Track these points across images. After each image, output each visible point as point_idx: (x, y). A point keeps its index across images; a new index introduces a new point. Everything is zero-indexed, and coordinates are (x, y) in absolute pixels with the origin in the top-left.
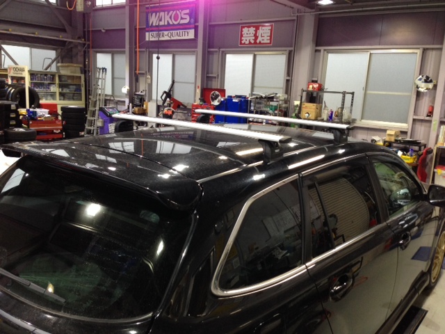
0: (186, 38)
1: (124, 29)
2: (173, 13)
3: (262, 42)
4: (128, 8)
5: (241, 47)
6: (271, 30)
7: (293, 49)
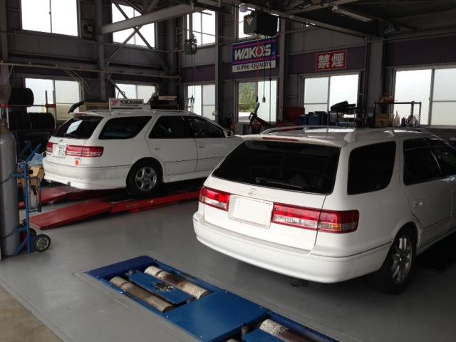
1: (214, 65)
2: (256, 48)
4: (217, 47)
5: (317, 72)
6: (344, 56)
7: (365, 70)
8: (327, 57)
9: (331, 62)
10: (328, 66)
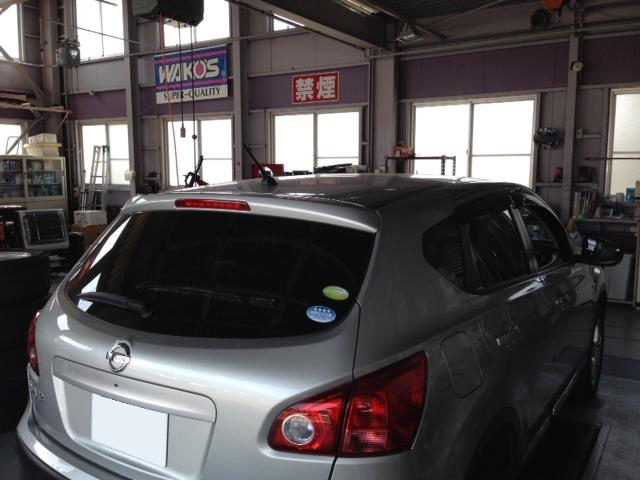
0: (216, 97)
1: (124, 90)
2: (194, 64)
3: (325, 97)
4: (127, 60)
5: (295, 106)
6: (336, 80)
7: (368, 104)
8: (310, 82)
9: (316, 91)
10: (311, 97)
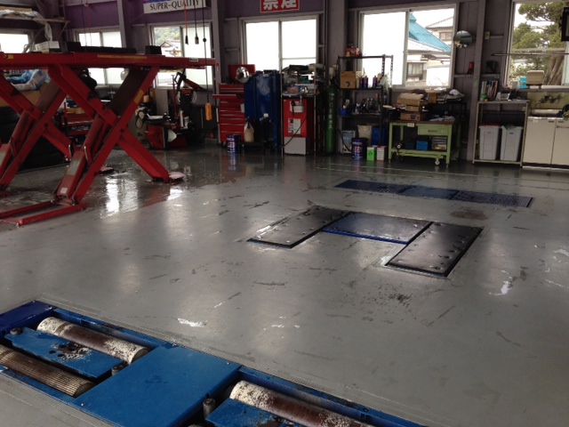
0: (196, 7)
1: (115, 2)
3: (288, 7)
5: (263, 14)
7: (323, 12)
9: (280, 2)
10: (276, 7)
